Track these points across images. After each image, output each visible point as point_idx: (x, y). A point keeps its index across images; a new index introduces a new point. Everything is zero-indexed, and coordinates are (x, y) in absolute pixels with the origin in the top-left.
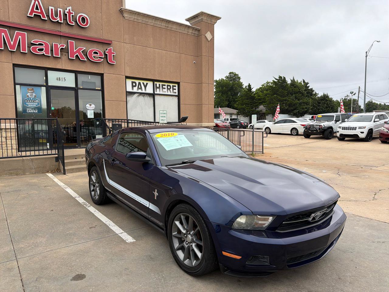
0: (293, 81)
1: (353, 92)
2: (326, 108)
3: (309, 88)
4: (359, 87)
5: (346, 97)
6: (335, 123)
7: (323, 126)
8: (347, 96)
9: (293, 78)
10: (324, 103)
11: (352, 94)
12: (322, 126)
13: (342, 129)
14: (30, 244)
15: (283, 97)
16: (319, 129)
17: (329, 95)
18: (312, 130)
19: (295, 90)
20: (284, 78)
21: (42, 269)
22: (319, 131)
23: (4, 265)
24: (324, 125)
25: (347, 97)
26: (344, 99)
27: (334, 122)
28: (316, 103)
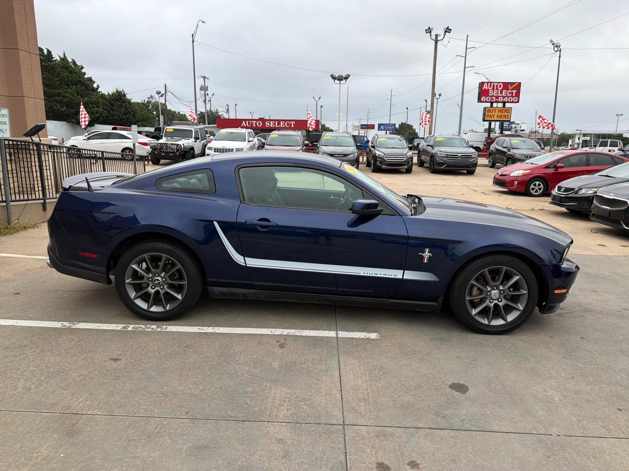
0: (64, 59)
1: (161, 92)
2: (125, 114)
3: (86, 76)
4: (165, 85)
5: (149, 98)
6: (195, 142)
7: (183, 146)
8: (152, 97)
9: (64, 54)
10: (121, 105)
11: (160, 95)
12: (181, 146)
13: (215, 152)
15: (53, 89)
16: (178, 150)
17: (126, 93)
18: (166, 152)
19: (72, 78)
20: (49, 51)
22: (178, 154)
24: (183, 144)
25: (151, 100)
26: (148, 101)
27: (193, 139)
28: (106, 105)
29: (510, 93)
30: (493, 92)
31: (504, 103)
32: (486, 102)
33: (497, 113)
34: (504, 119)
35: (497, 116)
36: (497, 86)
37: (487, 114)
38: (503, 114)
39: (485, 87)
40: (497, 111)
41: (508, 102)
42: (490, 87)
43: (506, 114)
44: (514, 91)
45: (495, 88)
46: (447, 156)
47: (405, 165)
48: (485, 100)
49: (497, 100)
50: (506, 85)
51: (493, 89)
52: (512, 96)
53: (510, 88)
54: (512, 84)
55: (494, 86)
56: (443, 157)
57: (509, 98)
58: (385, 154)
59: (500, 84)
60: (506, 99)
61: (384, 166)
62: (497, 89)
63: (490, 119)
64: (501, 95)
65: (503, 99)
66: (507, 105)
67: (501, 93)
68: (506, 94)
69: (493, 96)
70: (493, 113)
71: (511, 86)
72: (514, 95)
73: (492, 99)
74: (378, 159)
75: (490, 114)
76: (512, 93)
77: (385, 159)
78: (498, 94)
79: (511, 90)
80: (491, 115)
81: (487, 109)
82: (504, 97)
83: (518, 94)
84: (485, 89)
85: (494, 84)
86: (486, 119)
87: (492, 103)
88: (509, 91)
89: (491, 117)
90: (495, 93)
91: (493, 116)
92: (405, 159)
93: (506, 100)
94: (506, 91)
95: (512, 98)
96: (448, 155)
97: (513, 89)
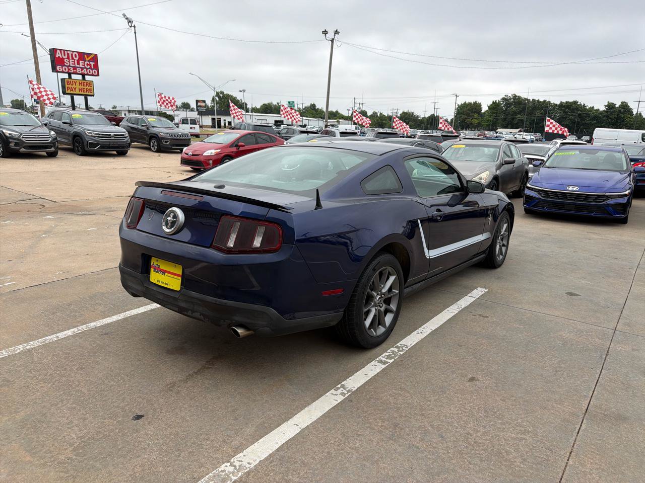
14: (585, 337)
21: (596, 311)
23: (632, 331)
29: (87, 65)
30: (69, 62)
31: (83, 75)
32: (63, 72)
33: (78, 86)
34: (87, 93)
35: (79, 90)
36: (72, 55)
37: (67, 86)
38: (86, 87)
39: (58, 55)
40: (78, 83)
41: (88, 75)
42: (65, 55)
43: (87, 87)
44: (92, 64)
45: (71, 58)
46: (99, 136)
47: (51, 147)
48: (61, 70)
49: (75, 71)
50: (82, 56)
51: (68, 58)
52: (90, 68)
53: (87, 59)
54: (89, 55)
55: (68, 54)
56: (94, 137)
57: (88, 70)
58: (21, 134)
59: (74, 53)
60: (85, 71)
61: (23, 150)
62: (73, 58)
63: (72, 92)
64: (79, 66)
65: (82, 71)
66: (87, 78)
67: (78, 63)
68: (84, 65)
69: (69, 66)
70: (74, 86)
71: (88, 57)
72: (93, 68)
73: (69, 69)
74: (10, 140)
75: (70, 86)
76: (90, 65)
77: (23, 139)
78: (74, 64)
79: (89, 61)
80: (71, 88)
81: (66, 80)
82: (82, 69)
83: (96, 67)
84: (59, 57)
85: (69, 52)
86: (67, 92)
87: (70, 75)
88: (86, 62)
89: (72, 90)
90: (71, 63)
91: (75, 89)
92: (50, 139)
93: (86, 73)
94: (83, 62)
95: (91, 70)
96: (99, 134)
97: (90, 61)
